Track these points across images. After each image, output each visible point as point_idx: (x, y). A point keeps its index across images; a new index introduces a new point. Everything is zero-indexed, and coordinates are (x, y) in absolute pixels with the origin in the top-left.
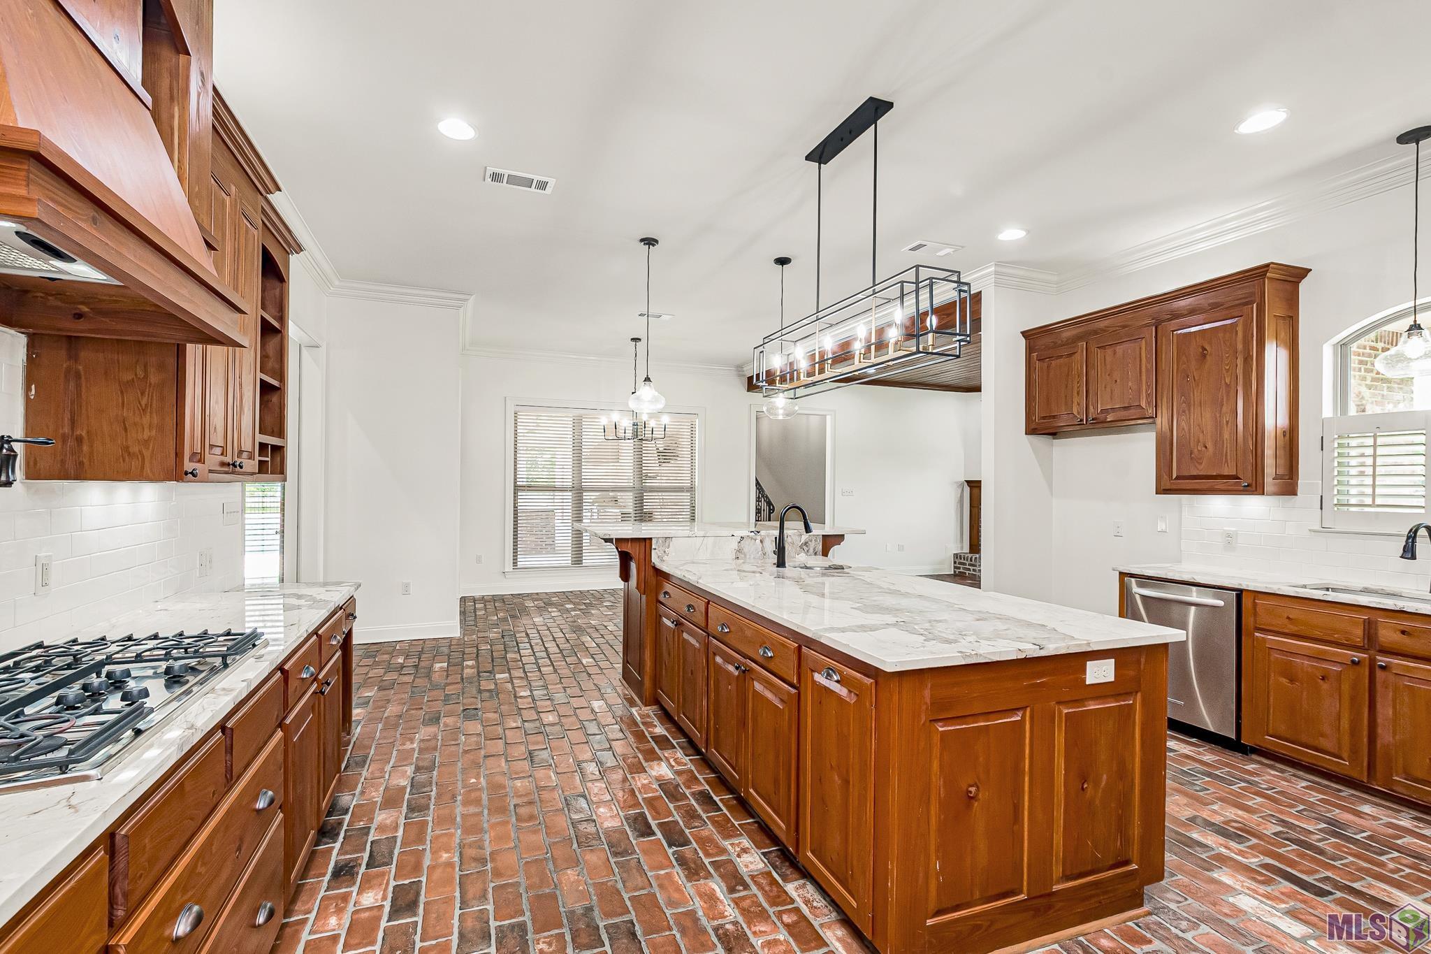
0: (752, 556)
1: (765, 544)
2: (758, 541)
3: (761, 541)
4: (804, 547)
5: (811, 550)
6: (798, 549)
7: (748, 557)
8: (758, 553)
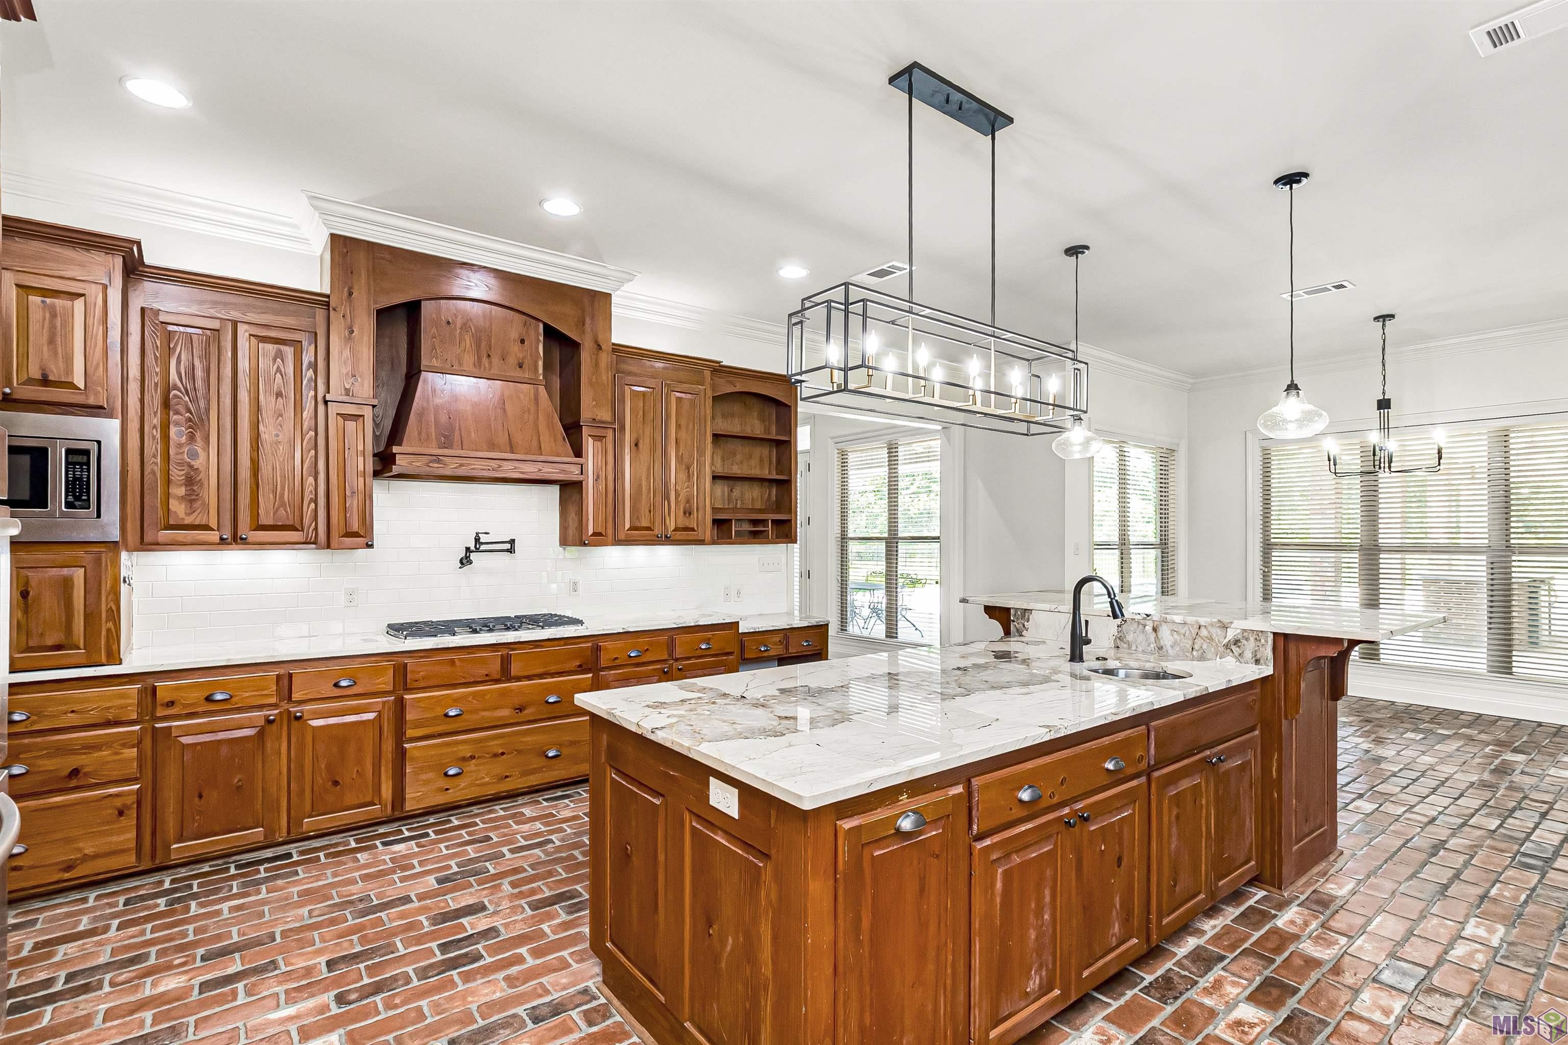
0: (1140, 649)
1: (1160, 634)
2: (1149, 628)
3: (1155, 630)
4: (1233, 647)
5: (1248, 655)
6: (1221, 649)
7: (1134, 648)
8: (1149, 645)
